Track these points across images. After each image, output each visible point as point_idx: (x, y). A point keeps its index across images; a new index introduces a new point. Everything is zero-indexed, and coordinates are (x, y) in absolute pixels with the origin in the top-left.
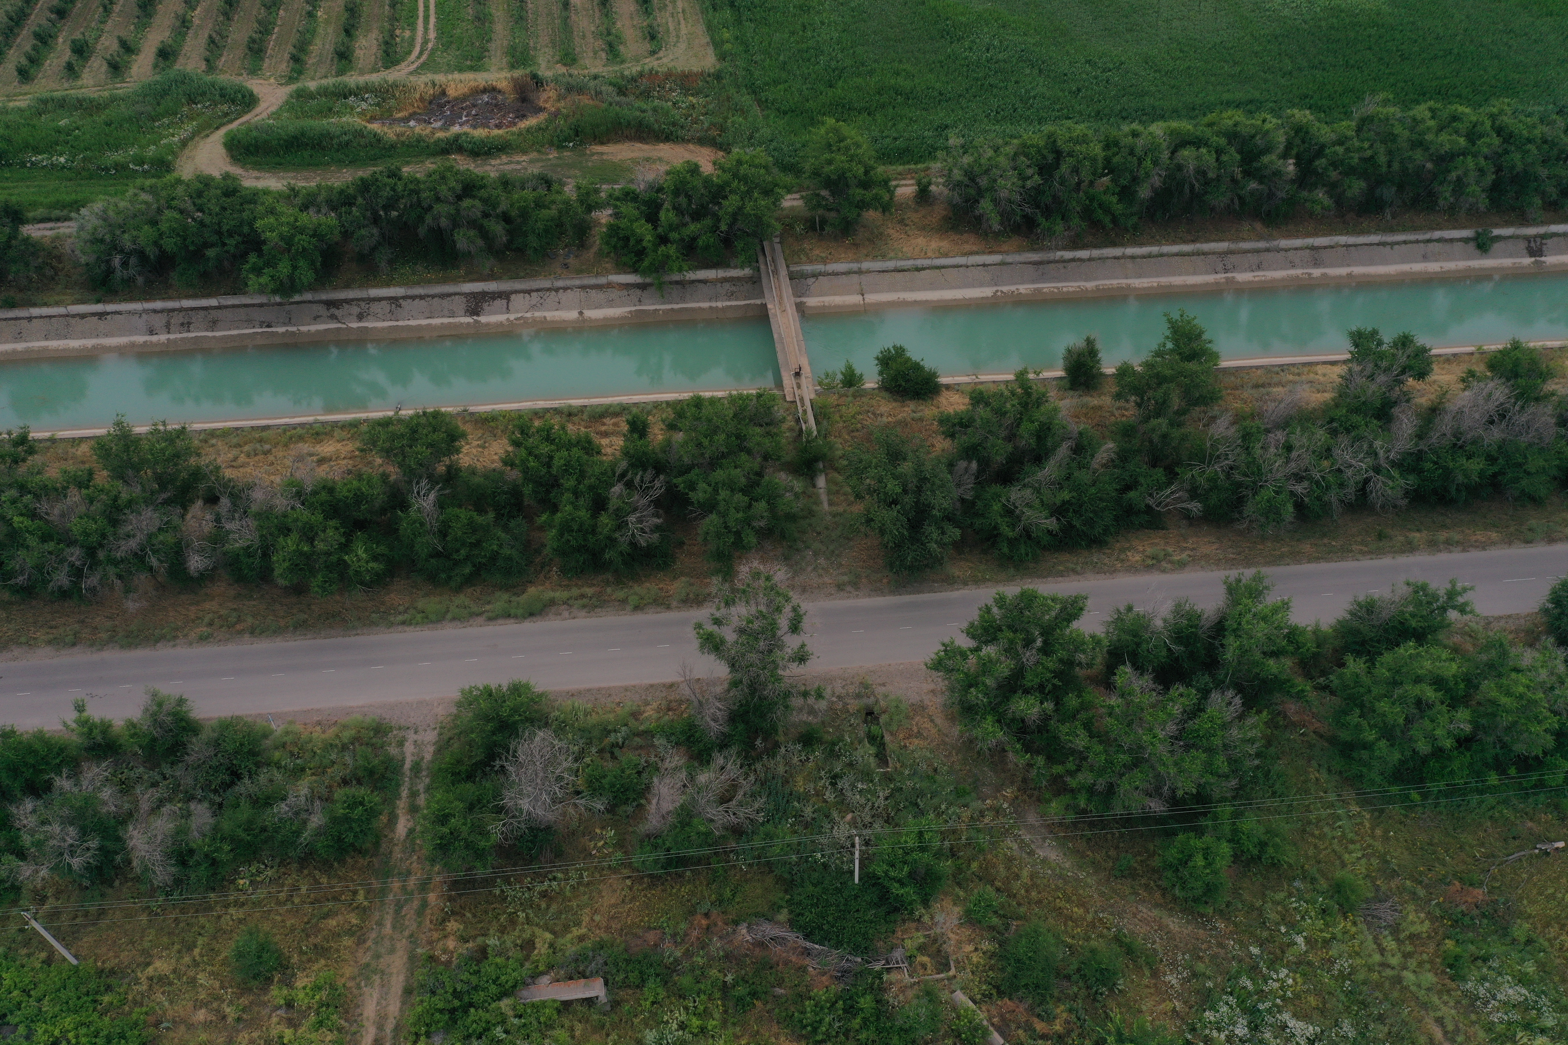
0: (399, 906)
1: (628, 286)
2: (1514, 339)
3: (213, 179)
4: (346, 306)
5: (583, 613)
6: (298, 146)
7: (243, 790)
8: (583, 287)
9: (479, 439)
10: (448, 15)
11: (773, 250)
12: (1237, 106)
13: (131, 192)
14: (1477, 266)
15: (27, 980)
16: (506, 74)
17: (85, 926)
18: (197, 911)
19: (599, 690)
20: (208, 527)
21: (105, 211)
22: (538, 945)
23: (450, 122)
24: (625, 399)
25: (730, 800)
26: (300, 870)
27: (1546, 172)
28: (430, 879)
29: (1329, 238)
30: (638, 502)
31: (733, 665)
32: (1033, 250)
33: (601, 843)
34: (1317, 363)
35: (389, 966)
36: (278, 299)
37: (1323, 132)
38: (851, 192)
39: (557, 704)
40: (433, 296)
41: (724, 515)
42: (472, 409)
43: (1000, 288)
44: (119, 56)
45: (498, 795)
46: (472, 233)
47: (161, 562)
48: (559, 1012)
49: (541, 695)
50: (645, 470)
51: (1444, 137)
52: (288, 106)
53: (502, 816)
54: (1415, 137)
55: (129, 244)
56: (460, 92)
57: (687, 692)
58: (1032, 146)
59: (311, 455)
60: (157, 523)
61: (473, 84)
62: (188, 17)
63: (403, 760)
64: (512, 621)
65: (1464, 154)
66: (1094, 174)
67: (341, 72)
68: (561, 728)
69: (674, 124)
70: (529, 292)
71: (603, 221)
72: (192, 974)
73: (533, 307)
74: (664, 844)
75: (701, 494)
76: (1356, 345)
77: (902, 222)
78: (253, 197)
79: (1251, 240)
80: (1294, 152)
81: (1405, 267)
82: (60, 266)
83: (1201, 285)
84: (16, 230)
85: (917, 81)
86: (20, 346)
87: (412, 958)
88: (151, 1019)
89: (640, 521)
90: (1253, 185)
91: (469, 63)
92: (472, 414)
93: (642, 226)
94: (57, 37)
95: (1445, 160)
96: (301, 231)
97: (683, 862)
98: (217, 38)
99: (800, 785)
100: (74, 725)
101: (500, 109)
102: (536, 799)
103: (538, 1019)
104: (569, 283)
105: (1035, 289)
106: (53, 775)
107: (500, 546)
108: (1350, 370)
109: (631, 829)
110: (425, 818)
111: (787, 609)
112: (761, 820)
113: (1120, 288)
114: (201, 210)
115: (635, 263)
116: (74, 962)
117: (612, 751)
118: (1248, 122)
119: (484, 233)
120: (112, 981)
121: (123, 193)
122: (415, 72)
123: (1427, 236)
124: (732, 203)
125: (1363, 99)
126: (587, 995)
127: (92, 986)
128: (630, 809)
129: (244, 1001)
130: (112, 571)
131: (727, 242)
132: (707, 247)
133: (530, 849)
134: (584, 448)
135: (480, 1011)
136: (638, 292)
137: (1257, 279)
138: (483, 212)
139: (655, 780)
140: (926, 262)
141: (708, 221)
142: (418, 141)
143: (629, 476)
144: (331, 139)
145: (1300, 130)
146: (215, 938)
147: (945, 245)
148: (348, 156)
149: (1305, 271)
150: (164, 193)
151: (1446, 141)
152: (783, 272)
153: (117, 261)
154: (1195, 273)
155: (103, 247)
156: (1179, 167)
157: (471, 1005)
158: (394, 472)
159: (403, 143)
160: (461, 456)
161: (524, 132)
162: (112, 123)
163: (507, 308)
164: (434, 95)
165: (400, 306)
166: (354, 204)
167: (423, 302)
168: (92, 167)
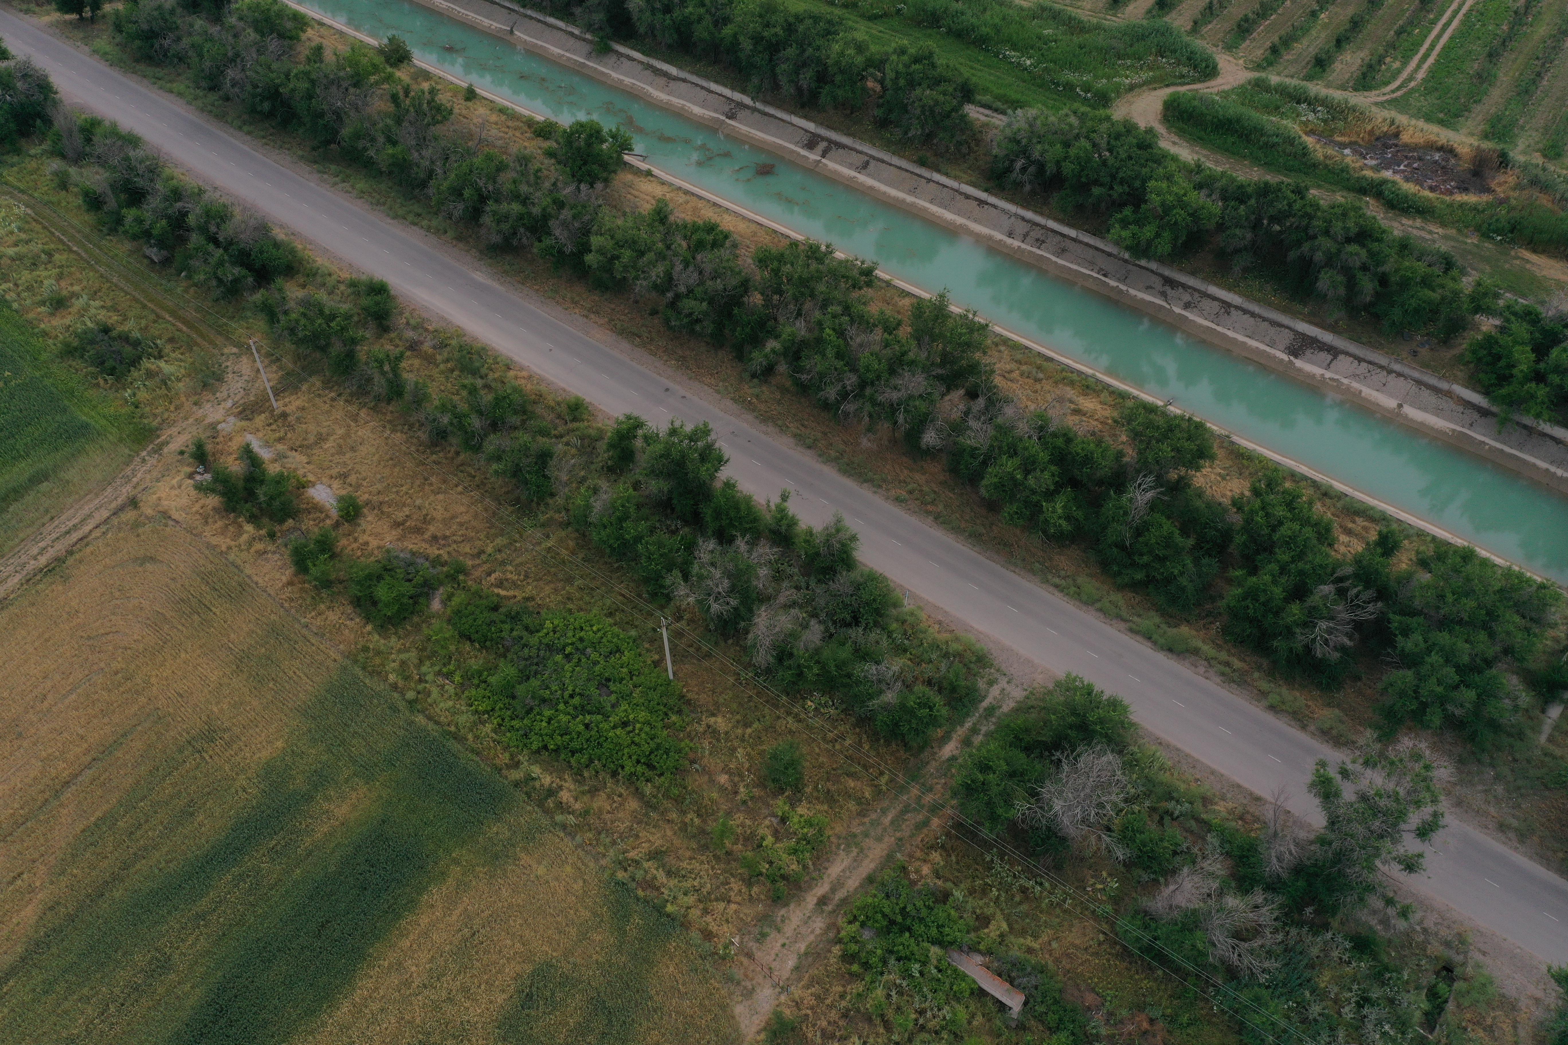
0: (906, 810)
1: (1469, 404)
3: (1137, 128)
4: (1181, 290)
5: (1218, 680)
6: (1227, 130)
7: (853, 636)
8: (1419, 382)
9: (1224, 469)
10: (1450, 62)
13: (1065, 111)
15: (636, 667)
16: (1474, 141)
17: (693, 657)
18: (767, 702)
19: (1187, 755)
20: (956, 415)
21: (1035, 119)
22: (991, 927)
23: (1386, 165)
24: (1391, 510)
25: (1244, 940)
26: (855, 726)
28: (943, 807)
30: (1339, 612)
31: (1333, 823)
33: (1100, 886)
35: (869, 848)
36: (1127, 256)
39: (1141, 741)
40: (1264, 319)
41: (1421, 678)
42: (1235, 438)
45: (1040, 781)
46: (1340, 278)
47: (906, 422)
48: (972, 993)
49: (1133, 724)
50: (1367, 587)
52: (1242, 90)
53: (1033, 801)
55: (1037, 154)
56: (1414, 140)
57: (1270, 815)
59: (1071, 402)
60: (922, 389)
61: (1433, 138)
63: (985, 697)
64: (1149, 644)
67: (1309, 78)
68: (1131, 764)
70: (1360, 360)
71: (1484, 329)
72: (736, 744)
73: (1355, 376)
74: (1156, 930)
75: (1411, 644)
78: (1162, 158)
82: (976, 149)
84: (961, 105)
86: (910, 199)
87: (890, 857)
88: (691, 755)
89: (1329, 631)
91: (1441, 115)
92: (1233, 443)
93: (1523, 353)
96: (1183, 206)
97: (1162, 959)
99: (1324, 979)
100: (773, 507)
101: (1445, 173)
102: (1070, 808)
103: (952, 985)
104: (1407, 371)
106: (738, 534)
107: (1182, 574)
109: (1134, 895)
110: (970, 756)
111: (1427, 811)
112: (1262, 981)
114: (1110, 151)
115: (1491, 385)
116: (671, 677)
117: (1163, 816)
119: (1351, 284)
120: (685, 708)
121: (1059, 109)
122: (1381, 105)
126: (1004, 999)
127: (671, 702)
128: (1145, 877)
129: (756, 792)
130: (868, 407)
133: (1037, 845)
134: (1319, 533)
135: (912, 940)
136: (1476, 415)
138: (1364, 264)
139: (1186, 870)
142: (1342, 171)
143: (1347, 584)
144: (1262, 135)
146: (766, 730)
148: (1267, 157)
150: (1089, 124)
153: (1019, 164)
155: (1016, 148)
157: (909, 929)
158: (1130, 455)
159: (1326, 166)
160: (1198, 474)
161: (1456, 206)
162: (1084, 47)
163: (1329, 365)
164: (1385, 134)
165: (1228, 314)
166: (1245, 203)
167: (1252, 319)
168: (1048, 78)
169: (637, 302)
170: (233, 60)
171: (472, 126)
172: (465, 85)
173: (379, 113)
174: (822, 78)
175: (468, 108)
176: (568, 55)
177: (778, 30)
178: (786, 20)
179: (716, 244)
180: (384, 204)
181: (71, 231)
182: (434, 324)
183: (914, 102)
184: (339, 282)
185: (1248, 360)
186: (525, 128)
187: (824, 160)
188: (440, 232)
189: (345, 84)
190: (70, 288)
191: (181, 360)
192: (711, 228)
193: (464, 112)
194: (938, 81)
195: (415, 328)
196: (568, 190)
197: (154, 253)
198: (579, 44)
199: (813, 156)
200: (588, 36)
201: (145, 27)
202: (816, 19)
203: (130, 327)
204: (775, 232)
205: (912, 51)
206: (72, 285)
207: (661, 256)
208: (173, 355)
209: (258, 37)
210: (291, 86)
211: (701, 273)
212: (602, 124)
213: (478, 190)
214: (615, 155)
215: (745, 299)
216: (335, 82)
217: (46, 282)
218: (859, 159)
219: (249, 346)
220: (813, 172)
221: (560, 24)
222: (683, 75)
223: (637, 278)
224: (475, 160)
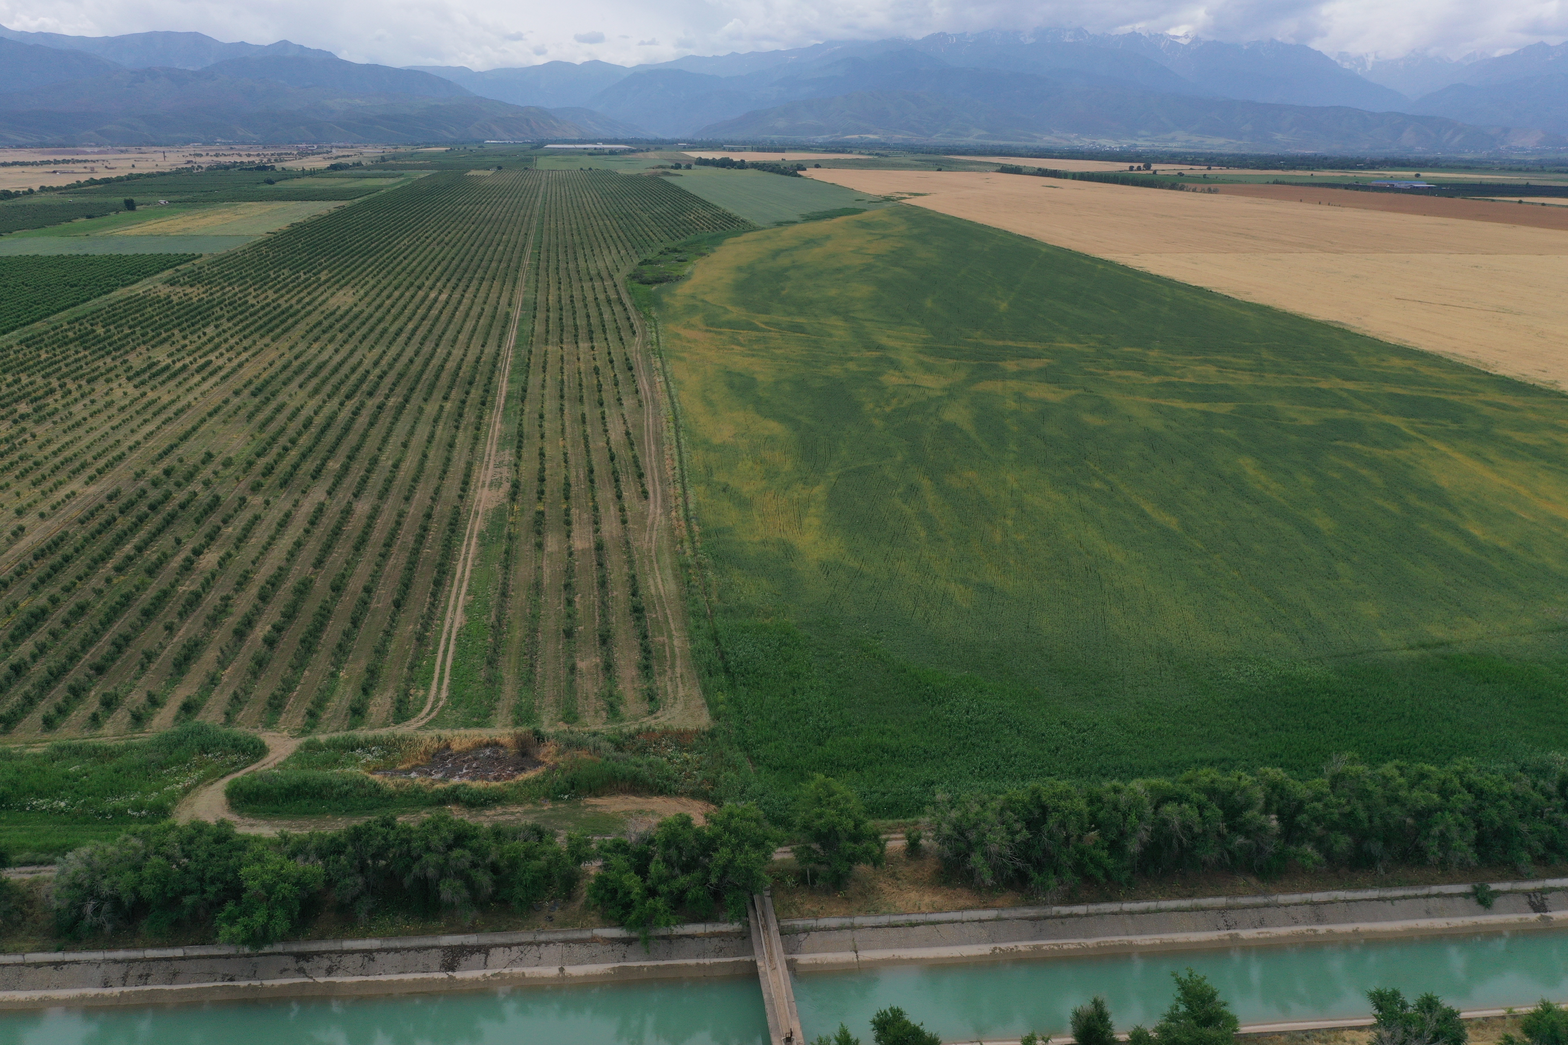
1: (613, 941)
2: (1543, 1001)
3: (207, 825)
4: (316, 959)
6: (298, 795)
8: (566, 942)
10: (462, 677)
11: (763, 903)
12: (1212, 764)
13: (123, 836)
14: (1484, 923)
16: (510, 730)
21: (91, 856)
23: (450, 774)
27: (1526, 827)
29: (1326, 894)
32: (1030, 905)
34: (1343, 1029)
36: (247, 950)
37: (1299, 789)
38: (841, 845)
40: (409, 950)
43: (998, 945)
44: (144, 708)
46: (458, 883)
51: (1416, 793)
52: (296, 757)
54: (1388, 793)
55: (106, 889)
56: (463, 746)
58: (1018, 801)
61: (477, 739)
62: (218, 675)
65: (1440, 810)
66: (1081, 828)
67: (352, 727)
69: (668, 778)
70: (509, 946)
71: (592, 873)
73: (512, 963)
76: (1380, 1008)
77: (893, 875)
78: (244, 844)
79: (1248, 895)
80: (1274, 807)
81: (1411, 924)
82: (30, 911)
83: (1205, 942)
85: (902, 740)
90: (1240, 840)
91: (475, 720)
93: (631, 878)
94: (90, 690)
95: (1424, 815)
96: (285, 879)
98: (241, 694)
101: (500, 763)
104: (552, 937)
105: (1034, 947)
108: (1379, 1036)
113: (1122, 946)
114: (188, 856)
115: (622, 916)
118: (1225, 779)
119: (470, 884)
121: (114, 838)
122: (423, 728)
123: (1426, 891)
124: (722, 855)
125: (1331, 758)
131: (717, 895)
132: (696, 900)
136: (623, 947)
137: (1261, 936)
138: (472, 862)
140: (920, 918)
141: (698, 874)
142: (417, 792)
144: (332, 788)
145: (1275, 786)
147: (938, 899)
148: (345, 805)
149: (1310, 927)
150: (155, 839)
151: (1420, 797)
152: (774, 927)
153: (89, 907)
154: (1196, 930)
155: (79, 893)
156: (1165, 823)
159: (401, 793)
161: (522, 785)
162: (121, 770)
163: (485, 964)
164: (438, 749)
165: (373, 961)
166: (343, 853)
167: (397, 956)
168: (91, 812)
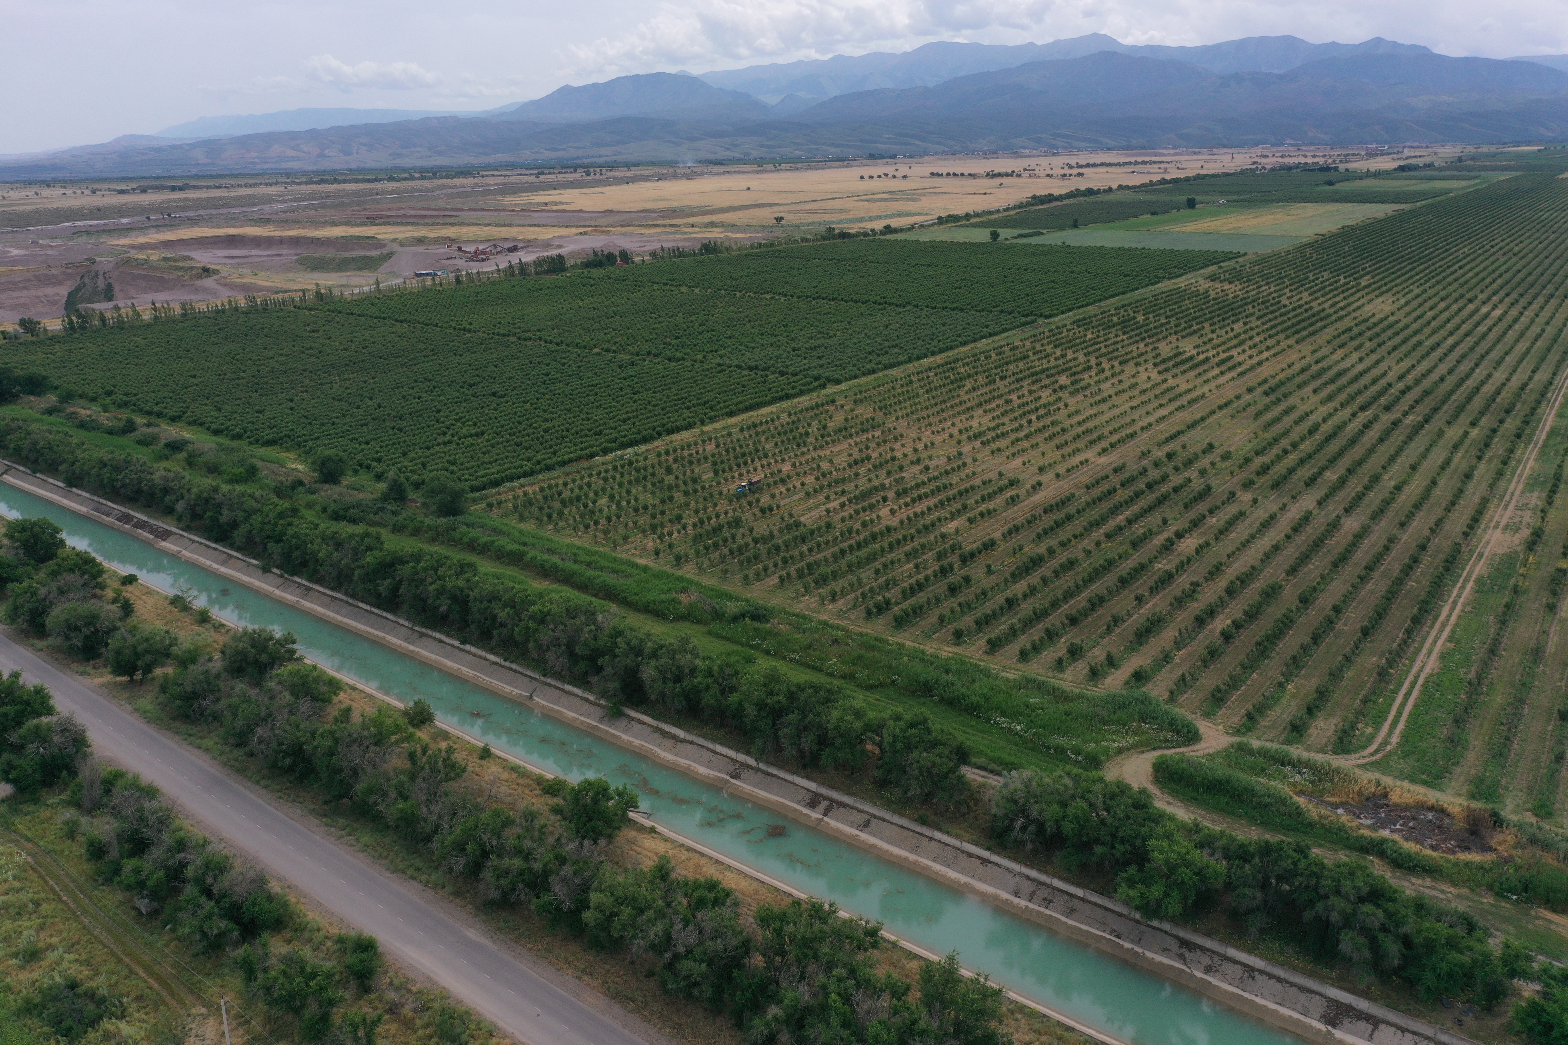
3: (1130, 789)
4: (1199, 952)
6: (1219, 790)
10: (1420, 727)
13: (1059, 772)
16: (1463, 801)
21: (1030, 780)
23: (1382, 825)
36: (1138, 916)
40: (1292, 985)
44: (1102, 666)
46: (1362, 940)
52: (1226, 754)
55: (1035, 813)
56: (1403, 801)
61: (1421, 798)
62: (1172, 654)
67: (1288, 742)
70: (1404, 1030)
71: (1526, 995)
78: (1159, 818)
82: (975, 808)
84: (957, 767)
86: (912, 857)
91: (1424, 777)
94: (1062, 637)
96: (1188, 865)
98: (1188, 678)
101: (1443, 833)
114: (1107, 810)
119: (1375, 946)
121: (1052, 771)
122: (1364, 767)
138: (1383, 925)
142: (1340, 830)
144: (1253, 796)
148: (1262, 816)
150: (1084, 784)
153: (1019, 823)
155: (1014, 807)
159: (1323, 825)
161: (1462, 865)
162: (1070, 714)
163: (1371, 1035)
164: (1374, 794)
165: (1253, 978)
166: (1250, 862)
167: (1278, 985)
168: (1039, 742)
169: (633, 963)
170: (264, 720)
171: (483, 784)
172: (481, 745)
173: (395, 769)
174: (823, 741)
175: (481, 766)
176: (582, 718)
177: (781, 698)
178: (789, 690)
179: (717, 903)
180: (386, 857)
181: (67, 880)
182: (418, 985)
183: (912, 764)
184: (327, 938)
185: (1284, 1031)
186: (535, 786)
187: (826, 819)
188: (438, 887)
189: (366, 743)
190: (48, 940)
191: (144, 1021)
192: (713, 885)
193: (477, 769)
194: (934, 745)
195: (398, 989)
196: (572, 846)
197: (143, 905)
198: (592, 709)
199: (815, 815)
200: (602, 702)
201: (189, 689)
202: (816, 688)
203: (100, 984)
204: (777, 890)
205: (908, 717)
206: (51, 936)
207: (661, 915)
208: (136, 1015)
209: (293, 699)
210: (315, 743)
211: (700, 932)
212: (609, 782)
213: (482, 846)
214: (620, 812)
215: (746, 961)
216: (359, 741)
217: (25, 933)
218: (860, 818)
219: (220, 1006)
220: (815, 830)
221: (577, 691)
222: (689, 737)
223: (634, 937)
224: (482, 815)
